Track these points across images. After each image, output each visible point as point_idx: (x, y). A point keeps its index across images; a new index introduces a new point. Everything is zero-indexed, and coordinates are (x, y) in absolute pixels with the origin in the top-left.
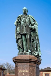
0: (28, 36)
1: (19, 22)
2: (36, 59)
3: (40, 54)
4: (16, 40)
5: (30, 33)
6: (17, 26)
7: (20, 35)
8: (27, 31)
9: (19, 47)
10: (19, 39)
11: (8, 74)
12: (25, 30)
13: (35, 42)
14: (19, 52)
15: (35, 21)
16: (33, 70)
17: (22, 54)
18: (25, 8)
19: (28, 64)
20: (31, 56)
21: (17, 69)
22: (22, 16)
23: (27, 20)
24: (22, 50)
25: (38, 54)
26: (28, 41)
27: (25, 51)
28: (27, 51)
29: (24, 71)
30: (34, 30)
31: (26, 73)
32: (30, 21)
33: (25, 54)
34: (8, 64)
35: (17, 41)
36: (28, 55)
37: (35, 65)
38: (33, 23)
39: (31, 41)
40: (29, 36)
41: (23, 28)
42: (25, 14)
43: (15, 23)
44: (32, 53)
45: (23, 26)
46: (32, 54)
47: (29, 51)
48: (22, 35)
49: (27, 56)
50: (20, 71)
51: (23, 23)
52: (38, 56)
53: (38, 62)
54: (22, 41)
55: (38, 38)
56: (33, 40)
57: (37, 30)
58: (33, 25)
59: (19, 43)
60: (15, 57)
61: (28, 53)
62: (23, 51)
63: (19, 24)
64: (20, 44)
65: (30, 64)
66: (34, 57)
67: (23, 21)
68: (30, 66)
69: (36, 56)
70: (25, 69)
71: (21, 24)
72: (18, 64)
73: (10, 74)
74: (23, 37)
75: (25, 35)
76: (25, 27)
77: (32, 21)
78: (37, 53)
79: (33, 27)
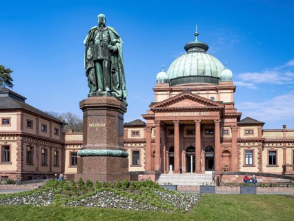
0: (106, 64)
1: (91, 40)
2: (119, 103)
3: (125, 95)
4: (85, 71)
5: (110, 57)
6: (87, 46)
7: (92, 61)
8: (104, 55)
9: (91, 82)
10: (90, 69)
11: (70, 132)
12: (100, 53)
13: (117, 73)
14: (90, 92)
15: (117, 37)
16: (114, 123)
17: (94, 95)
18: (101, 15)
19: (104, 112)
20: (110, 98)
21: (87, 122)
22: (96, 29)
23: (105, 36)
24: (95, 88)
25: (123, 95)
26: (106, 72)
27: (99, 90)
28: (104, 90)
29: (97, 125)
30: (116, 53)
31: (101, 128)
32: (109, 37)
33: (101, 95)
34: (70, 114)
35: (88, 72)
36: (105, 97)
37: (116, 114)
38: (115, 40)
39: (111, 71)
40: (107, 62)
41: (97, 50)
42: (102, 25)
43: (85, 42)
44: (113, 93)
45: (97, 46)
46: (112, 95)
47: (108, 89)
48: (95, 62)
49: (104, 99)
50: (90, 125)
51: (97, 41)
52: (122, 98)
53: (122, 110)
54: (96, 72)
55: (122, 66)
56: (114, 70)
57: (120, 52)
58: (113, 44)
59: (90, 75)
60: (84, 101)
61: (106, 92)
62: (97, 89)
63: (92, 42)
64: (92, 78)
65: (109, 112)
66: (115, 99)
67: (97, 37)
68: (107, 115)
69: (118, 98)
70: (99, 121)
71: (94, 42)
72: (88, 112)
73: (73, 131)
74: (98, 65)
75: (101, 61)
76: (100, 48)
77: (112, 36)
78: (120, 92)
79: (114, 47)
